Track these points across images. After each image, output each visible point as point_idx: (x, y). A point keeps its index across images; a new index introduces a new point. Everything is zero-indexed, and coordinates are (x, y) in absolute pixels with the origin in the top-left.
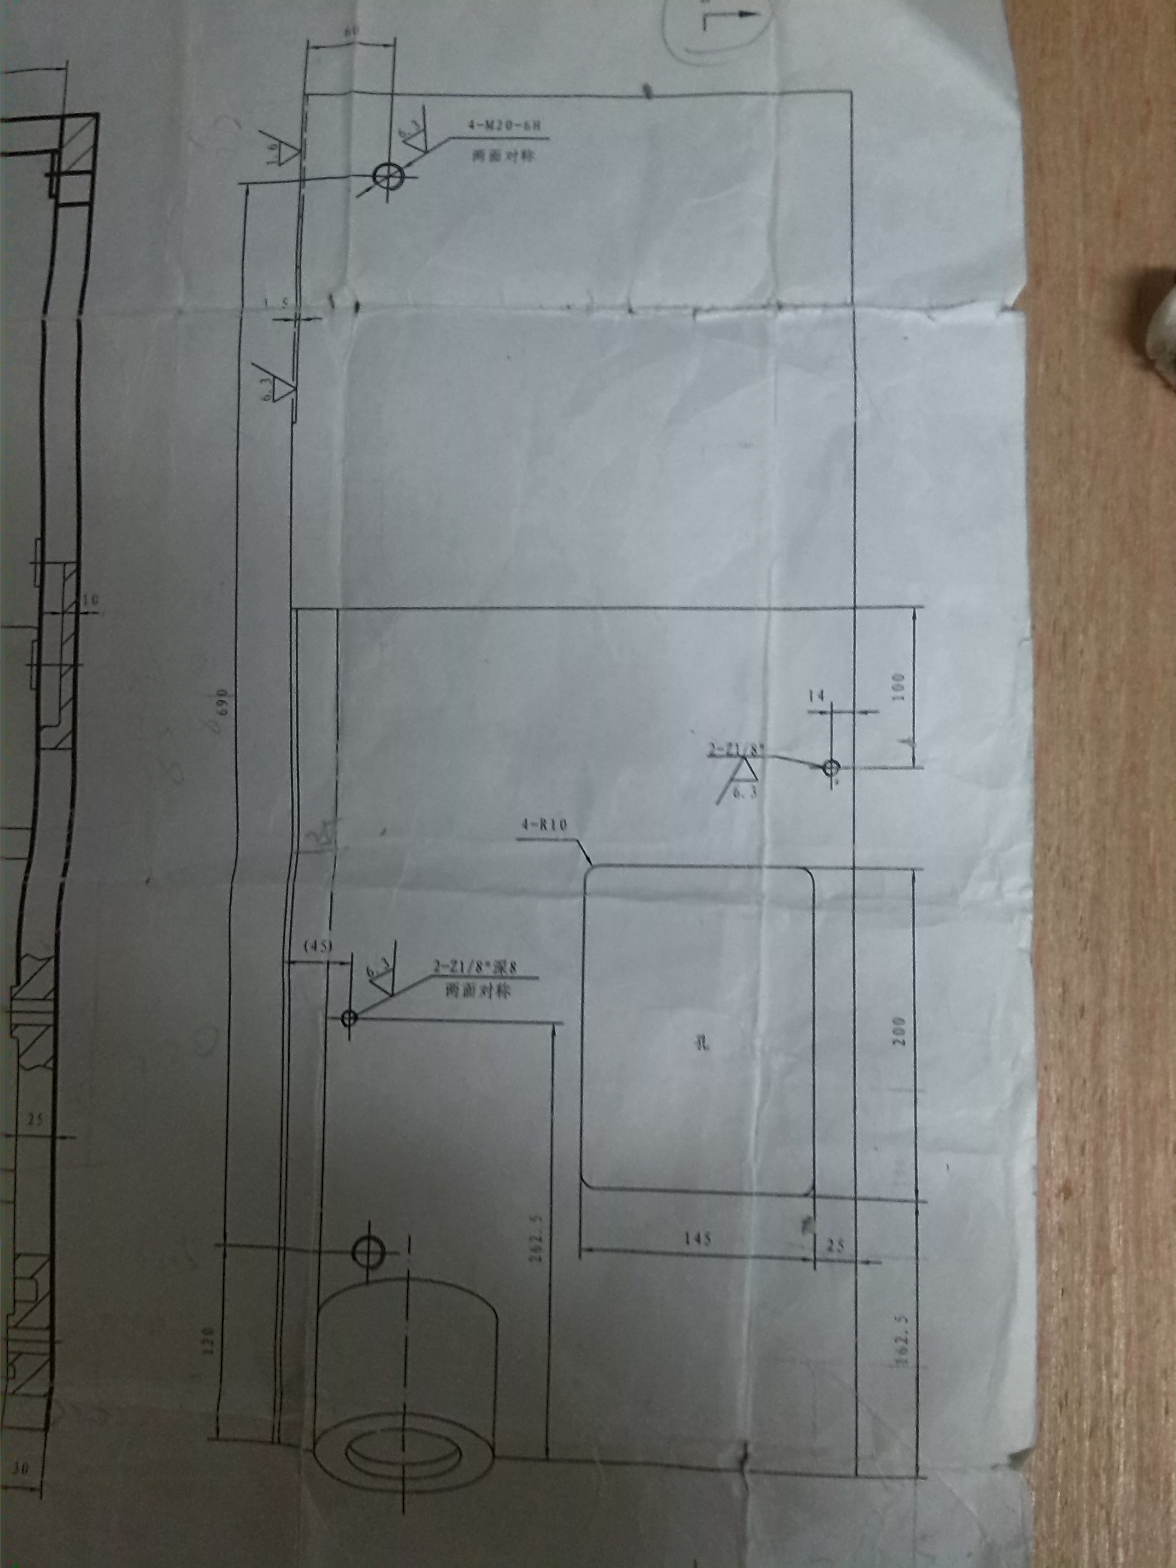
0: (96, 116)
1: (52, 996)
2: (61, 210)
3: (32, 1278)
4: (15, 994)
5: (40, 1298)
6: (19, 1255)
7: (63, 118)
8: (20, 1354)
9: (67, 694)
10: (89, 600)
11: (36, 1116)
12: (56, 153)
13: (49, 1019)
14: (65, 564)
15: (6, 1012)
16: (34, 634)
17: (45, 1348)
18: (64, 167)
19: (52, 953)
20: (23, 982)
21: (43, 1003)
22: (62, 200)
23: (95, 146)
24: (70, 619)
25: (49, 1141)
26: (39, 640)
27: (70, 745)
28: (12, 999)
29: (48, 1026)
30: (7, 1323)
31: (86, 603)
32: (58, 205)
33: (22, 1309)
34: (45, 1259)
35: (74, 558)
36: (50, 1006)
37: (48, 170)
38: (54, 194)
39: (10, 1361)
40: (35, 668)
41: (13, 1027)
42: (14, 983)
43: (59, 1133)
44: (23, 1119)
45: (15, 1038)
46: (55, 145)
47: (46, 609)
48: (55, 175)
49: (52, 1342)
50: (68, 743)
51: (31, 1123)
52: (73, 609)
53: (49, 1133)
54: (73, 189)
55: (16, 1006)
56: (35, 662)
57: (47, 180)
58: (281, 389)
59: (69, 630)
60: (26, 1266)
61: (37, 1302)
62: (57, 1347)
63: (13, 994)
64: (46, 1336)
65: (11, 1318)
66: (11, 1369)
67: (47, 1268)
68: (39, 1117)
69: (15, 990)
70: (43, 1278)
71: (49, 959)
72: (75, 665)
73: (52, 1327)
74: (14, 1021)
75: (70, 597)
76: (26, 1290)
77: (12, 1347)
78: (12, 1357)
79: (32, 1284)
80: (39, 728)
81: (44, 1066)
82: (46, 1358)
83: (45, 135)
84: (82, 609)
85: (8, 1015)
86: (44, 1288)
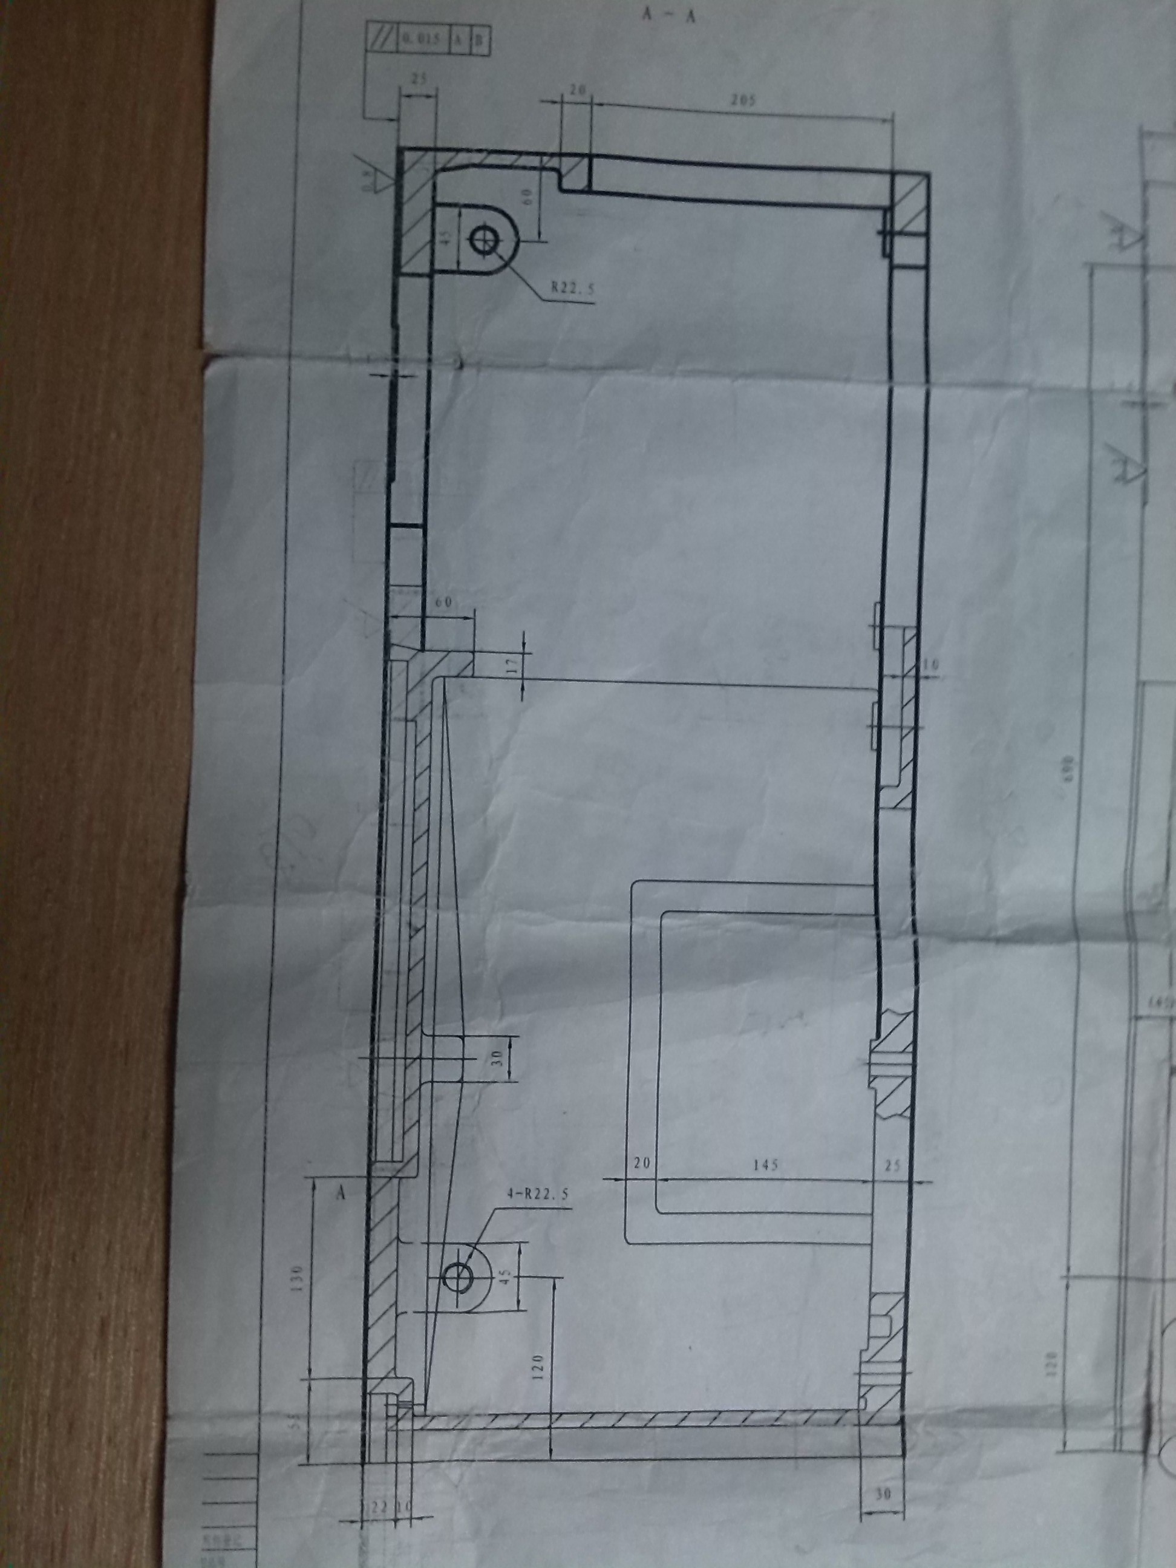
0: (927, 176)
1: (910, 1049)
2: (897, 273)
3: (886, 1315)
4: (875, 1048)
5: (893, 1333)
6: (876, 1294)
7: (893, 174)
8: (872, 1387)
9: (908, 755)
10: (930, 664)
11: (893, 1163)
12: (888, 211)
13: (908, 1071)
14: (904, 629)
15: (865, 1064)
16: (875, 697)
17: (898, 1380)
18: (898, 227)
19: (911, 1009)
20: (883, 1035)
21: (903, 1056)
22: (897, 260)
23: (928, 207)
24: (910, 683)
25: (906, 1187)
26: (880, 702)
27: (909, 805)
28: (871, 1052)
29: (906, 1078)
30: (861, 1358)
31: (926, 667)
32: (892, 268)
33: (875, 1344)
34: (901, 1296)
35: (914, 623)
36: (909, 1059)
37: (880, 227)
38: (888, 254)
39: (861, 1395)
40: (875, 730)
41: (872, 1079)
42: (874, 1036)
43: (916, 1178)
44: (880, 1165)
45: (873, 1088)
46: (886, 202)
47: (885, 672)
48: (888, 234)
49: (904, 1374)
50: (908, 803)
51: (888, 1169)
52: (913, 672)
53: (906, 1178)
54: (907, 250)
55: (875, 1058)
56: (875, 723)
57: (880, 239)
58: (1132, 472)
59: (910, 693)
60: (880, 1305)
61: (891, 1337)
62: (908, 1378)
63: (872, 1048)
64: (898, 1368)
65: (864, 1354)
66: (862, 1402)
67: (902, 1303)
68: (897, 1163)
69: (874, 1044)
70: (898, 1314)
71: (908, 1014)
72: (916, 729)
73: (904, 1361)
74: (873, 1073)
75: (910, 662)
76: (881, 1327)
77: (865, 1380)
78: (863, 1391)
79: (886, 1320)
80: (878, 788)
81: (901, 1115)
82: (899, 1388)
83: (875, 190)
84: (922, 673)
85: (867, 1067)
86: (899, 1324)
